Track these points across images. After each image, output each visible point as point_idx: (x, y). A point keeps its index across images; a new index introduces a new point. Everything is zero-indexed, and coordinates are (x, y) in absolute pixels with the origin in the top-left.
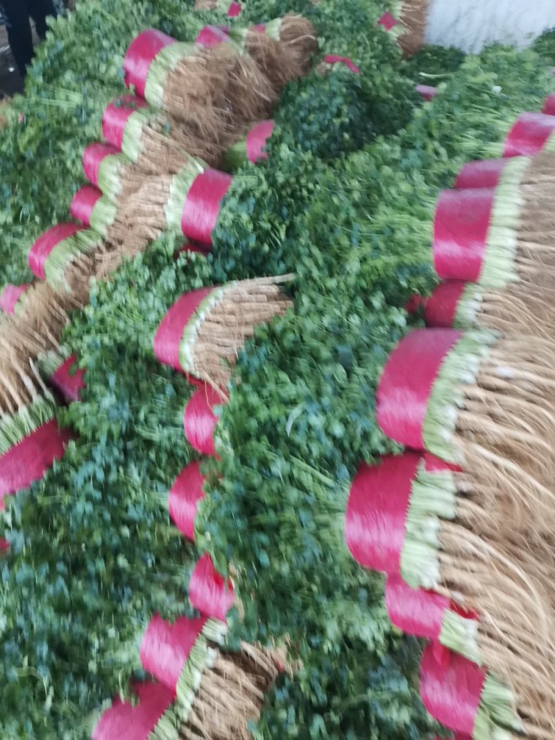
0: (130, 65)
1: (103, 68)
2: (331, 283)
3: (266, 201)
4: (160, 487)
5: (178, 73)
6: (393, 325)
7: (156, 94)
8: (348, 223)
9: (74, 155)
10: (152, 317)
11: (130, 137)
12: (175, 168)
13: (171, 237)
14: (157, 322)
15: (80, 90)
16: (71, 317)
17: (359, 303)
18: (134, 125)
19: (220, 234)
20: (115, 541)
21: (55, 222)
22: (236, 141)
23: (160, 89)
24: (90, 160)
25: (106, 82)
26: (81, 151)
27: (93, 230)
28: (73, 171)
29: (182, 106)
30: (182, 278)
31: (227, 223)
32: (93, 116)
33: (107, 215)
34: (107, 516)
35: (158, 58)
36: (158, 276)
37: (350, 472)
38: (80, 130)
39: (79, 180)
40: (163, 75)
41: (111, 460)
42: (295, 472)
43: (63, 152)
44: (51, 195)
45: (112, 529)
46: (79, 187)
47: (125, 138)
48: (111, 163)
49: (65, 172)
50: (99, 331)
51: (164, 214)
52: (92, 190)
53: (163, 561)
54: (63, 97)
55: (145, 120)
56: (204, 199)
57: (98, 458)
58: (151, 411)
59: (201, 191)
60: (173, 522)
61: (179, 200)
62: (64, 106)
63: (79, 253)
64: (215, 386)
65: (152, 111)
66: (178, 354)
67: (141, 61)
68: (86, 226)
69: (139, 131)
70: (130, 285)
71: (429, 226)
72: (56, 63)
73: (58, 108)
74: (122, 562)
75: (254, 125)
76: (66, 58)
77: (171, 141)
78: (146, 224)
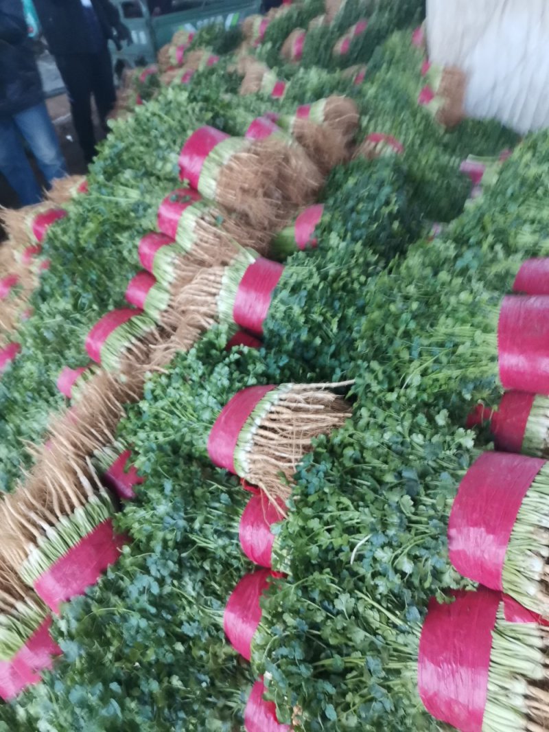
0: (185, 161)
1: (159, 165)
2: (392, 397)
3: (317, 294)
4: (216, 603)
5: (230, 169)
6: (460, 447)
7: (209, 187)
8: (407, 334)
9: (130, 245)
10: (206, 415)
11: (184, 229)
12: (227, 259)
13: (224, 328)
14: (211, 423)
15: (138, 187)
16: (126, 410)
17: (422, 419)
18: (189, 219)
19: (271, 325)
20: (169, 658)
21: (111, 308)
22: (285, 227)
23: (213, 183)
24: (146, 249)
25: (162, 177)
26: (138, 242)
27: (147, 315)
28: (129, 260)
29: (233, 198)
30: (236, 375)
31: (279, 315)
32: (150, 211)
33: (161, 301)
34: (162, 633)
35: (212, 154)
36: (211, 372)
37: (421, 613)
38: (137, 223)
39: (135, 268)
40: (216, 171)
41: (165, 573)
42: (361, 609)
43: (120, 243)
44: (108, 283)
45: (167, 647)
46: (135, 274)
47: (179, 229)
48: (166, 255)
49: (122, 260)
50: (154, 428)
51: (216, 304)
52: (146, 276)
53: (218, 684)
54: (122, 193)
55: (199, 213)
56: (256, 290)
57: (153, 571)
58: (207, 521)
59: (253, 281)
60: (228, 641)
61: (231, 291)
62: (123, 202)
63: (134, 340)
64: (272, 499)
65: (206, 203)
66: (232, 459)
67: (196, 158)
68: (140, 311)
69: (194, 224)
70: (185, 379)
71: (493, 338)
72: (116, 162)
73: (117, 203)
74: (176, 682)
75: (302, 210)
76: (125, 157)
77: (224, 233)
78: (198, 312)
